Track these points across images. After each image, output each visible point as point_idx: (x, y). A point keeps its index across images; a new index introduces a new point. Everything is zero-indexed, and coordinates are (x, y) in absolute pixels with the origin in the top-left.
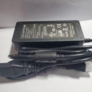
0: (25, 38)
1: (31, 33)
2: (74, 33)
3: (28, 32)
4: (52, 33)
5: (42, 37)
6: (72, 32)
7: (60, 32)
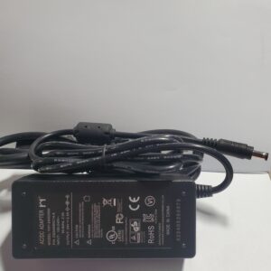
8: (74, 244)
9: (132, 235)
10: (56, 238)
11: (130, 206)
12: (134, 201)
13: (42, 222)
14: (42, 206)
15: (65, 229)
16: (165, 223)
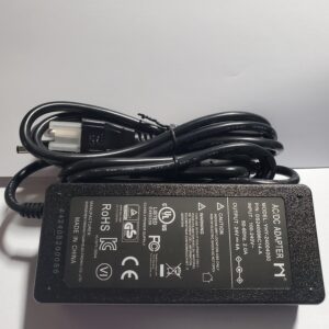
0: (264, 204)
1: (247, 227)
2: (77, 219)
3: (259, 236)
4: (164, 228)
5: (201, 206)
6: (81, 229)
7: (130, 231)
8: (225, 204)
9: (135, 217)
10: (254, 212)
11: (137, 264)
12: (130, 273)
13: (278, 239)
14: (281, 265)
15: (240, 228)
16: (80, 235)
